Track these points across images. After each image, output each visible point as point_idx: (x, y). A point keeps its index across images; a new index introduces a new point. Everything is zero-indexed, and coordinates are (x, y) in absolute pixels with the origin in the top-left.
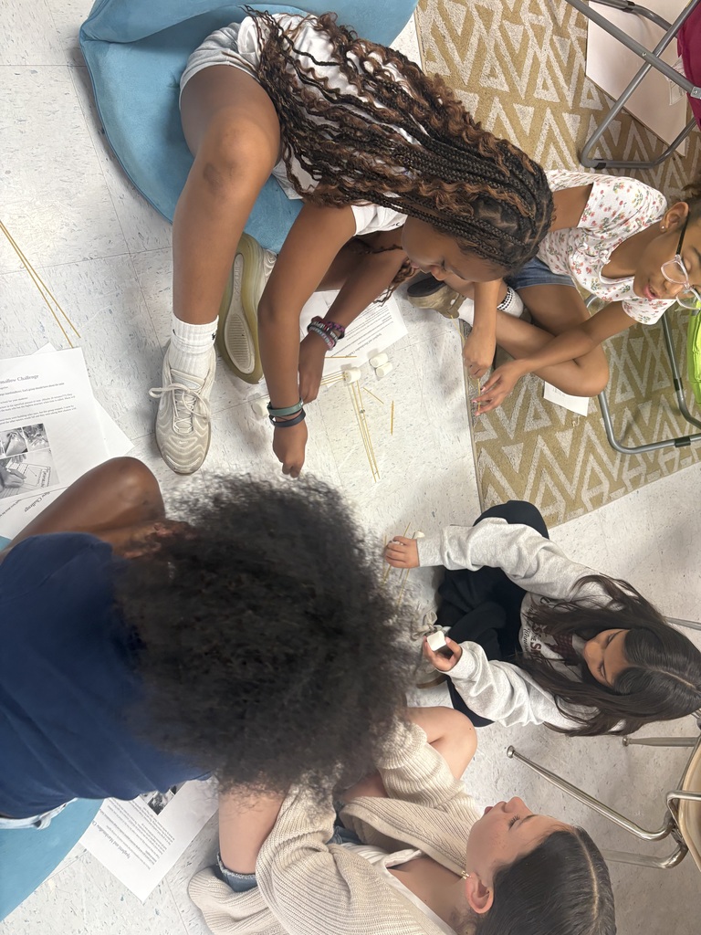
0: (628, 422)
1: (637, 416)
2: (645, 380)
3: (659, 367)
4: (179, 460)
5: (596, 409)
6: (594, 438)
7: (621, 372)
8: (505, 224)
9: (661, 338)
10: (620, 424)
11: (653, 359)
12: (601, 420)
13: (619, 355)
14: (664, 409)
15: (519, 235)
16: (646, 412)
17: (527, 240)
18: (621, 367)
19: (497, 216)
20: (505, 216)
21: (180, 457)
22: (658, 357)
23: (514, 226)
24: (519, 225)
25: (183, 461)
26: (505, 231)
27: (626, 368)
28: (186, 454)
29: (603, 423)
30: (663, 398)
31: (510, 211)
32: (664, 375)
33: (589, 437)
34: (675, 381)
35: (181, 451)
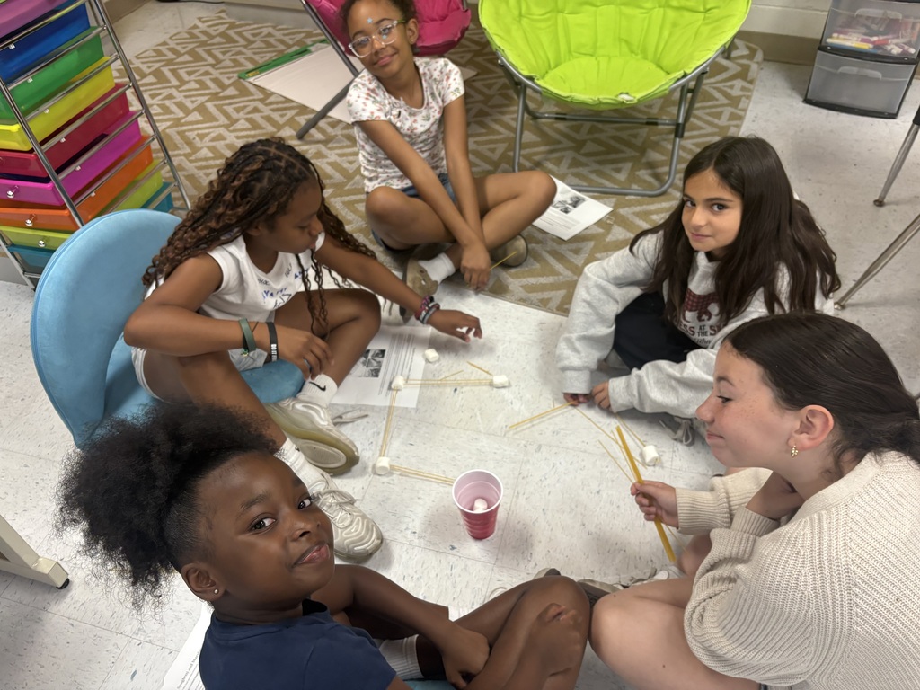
0: (650, 175)
1: (651, 165)
2: (625, 148)
3: (624, 135)
4: (364, 541)
5: (614, 199)
6: (637, 209)
7: (601, 168)
8: (265, 181)
9: (600, 125)
10: (645, 181)
11: (614, 138)
12: (627, 198)
13: (585, 165)
14: (665, 140)
15: (275, 169)
16: (655, 156)
17: (282, 164)
18: (597, 167)
19: (258, 186)
20: (259, 180)
21: (362, 539)
22: (614, 133)
23: (268, 173)
24: (268, 169)
25: (367, 539)
26: (270, 180)
27: (600, 163)
28: (363, 532)
29: (633, 197)
30: (653, 138)
31: (255, 176)
32: (635, 131)
33: (634, 213)
34: (648, 124)
35: (358, 534)
